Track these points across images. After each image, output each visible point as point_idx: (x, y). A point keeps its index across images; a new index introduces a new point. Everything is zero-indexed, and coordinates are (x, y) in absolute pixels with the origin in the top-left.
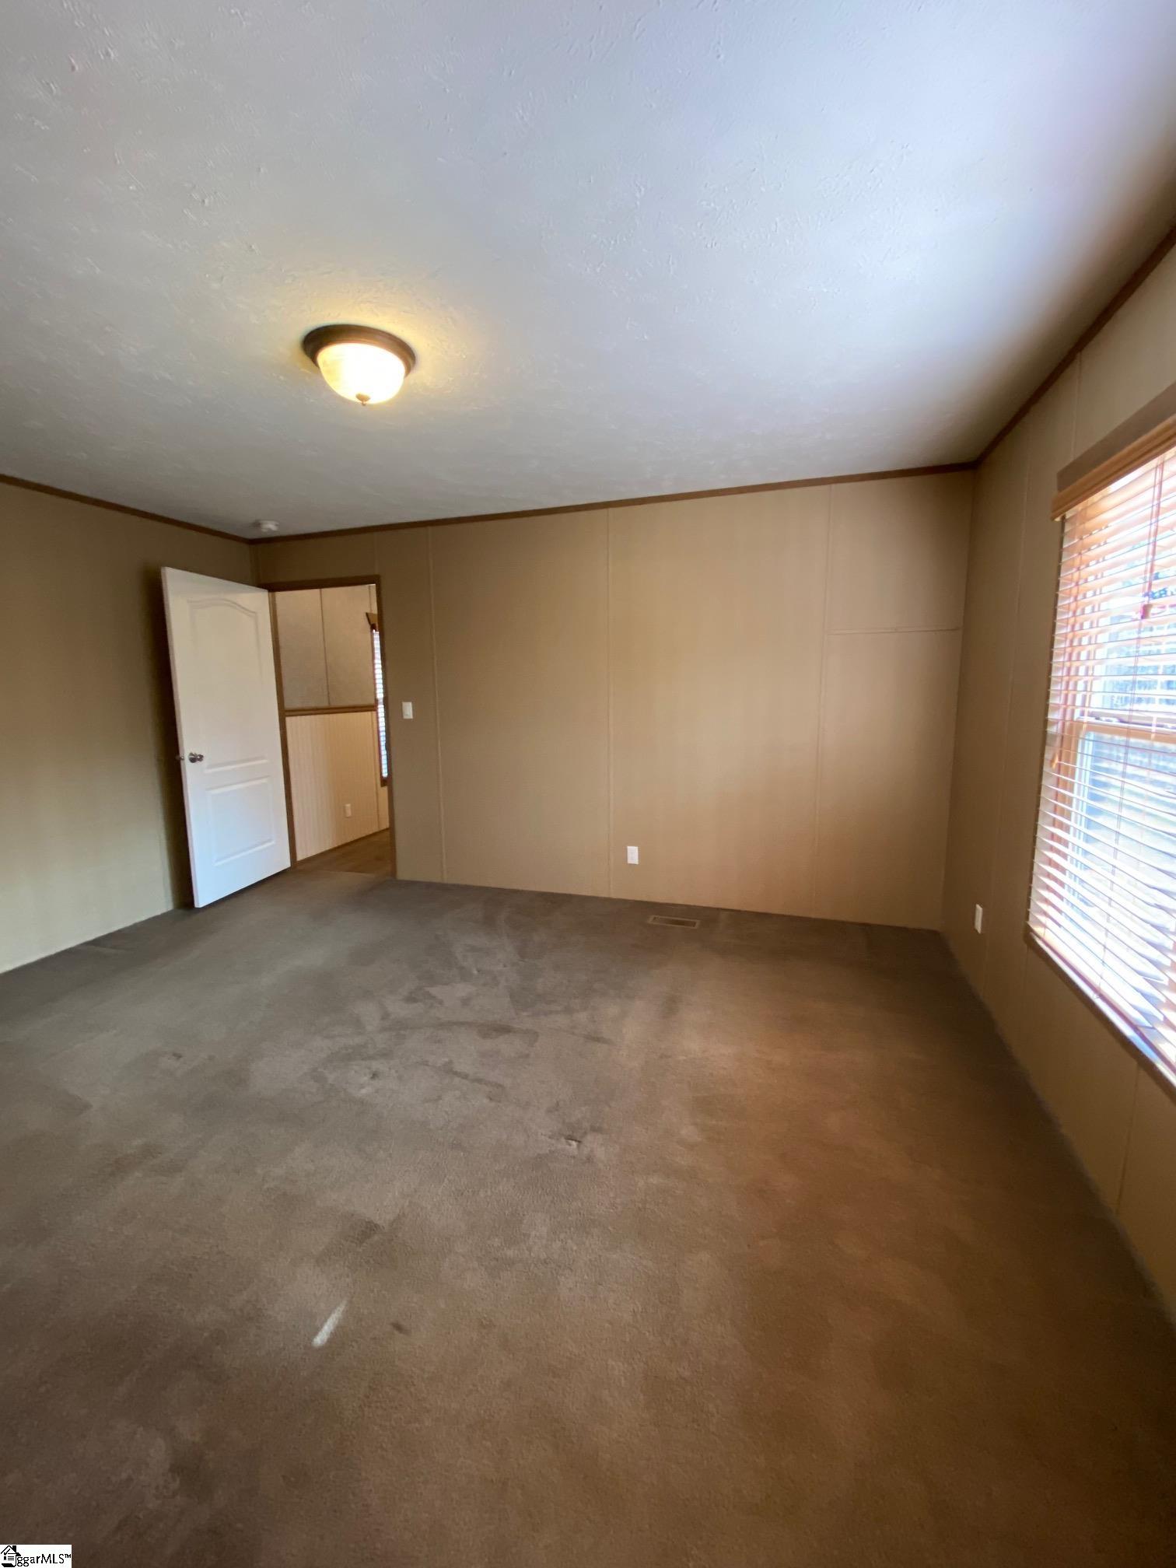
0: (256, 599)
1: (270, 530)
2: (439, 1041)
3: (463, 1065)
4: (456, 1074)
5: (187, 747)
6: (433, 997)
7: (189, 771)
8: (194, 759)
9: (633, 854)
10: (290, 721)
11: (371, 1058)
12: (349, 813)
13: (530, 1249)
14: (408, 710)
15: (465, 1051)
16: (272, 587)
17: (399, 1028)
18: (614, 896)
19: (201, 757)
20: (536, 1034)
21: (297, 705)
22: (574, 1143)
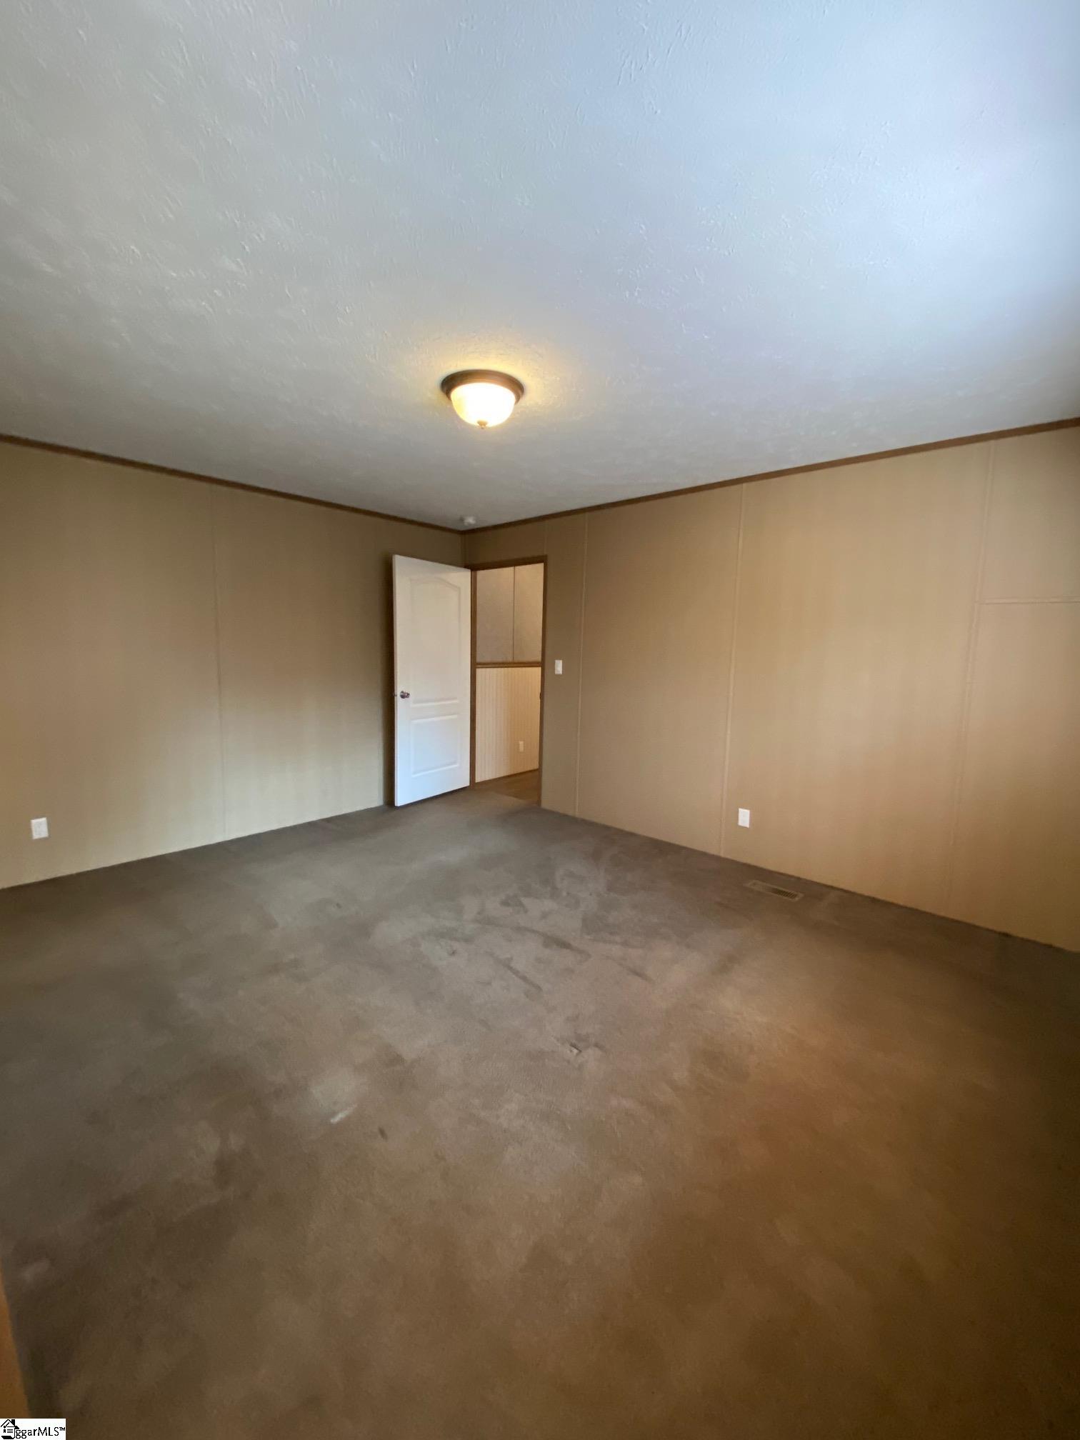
0: (462, 577)
1: (470, 524)
2: (510, 941)
3: (519, 965)
4: (510, 968)
5: (399, 689)
6: (521, 904)
7: (399, 703)
8: (404, 696)
9: (744, 817)
10: (480, 672)
11: (456, 939)
12: (522, 749)
13: (498, 1117)
14: (559, 667)
15: (525, 954)
16: (474, 568)
17: (486, 922)
18: (722, 855)
19: (408, 694)
20: (589, 956)
21: (488, 659)
22: (575, 1051)
